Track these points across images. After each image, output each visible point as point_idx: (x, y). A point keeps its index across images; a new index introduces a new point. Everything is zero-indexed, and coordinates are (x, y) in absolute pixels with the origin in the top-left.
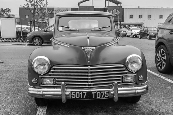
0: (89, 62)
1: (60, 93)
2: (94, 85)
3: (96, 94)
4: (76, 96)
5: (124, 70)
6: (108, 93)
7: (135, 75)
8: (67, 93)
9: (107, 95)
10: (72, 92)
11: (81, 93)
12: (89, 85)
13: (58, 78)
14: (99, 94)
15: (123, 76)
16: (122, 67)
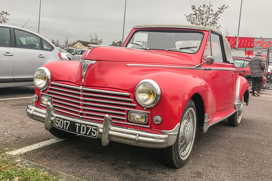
0: (83, 80)
1: (44, 116)
2: (87, 115)
3: (80, 127)
4: (59, 124)
5: (131, 102)
6: (96, 130)
7: (148, 114)
8: (52, 118)
9: (94, 133)
10: (57, 117)
11: (65, 122)
12: (81, 114)
13: (54, 98)
14: (84, 127)
15: (128, 111)
16: (128, 97)
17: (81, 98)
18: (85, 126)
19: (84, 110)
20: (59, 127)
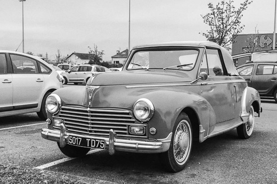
0: (90, 103)
1: (59, 136)
2: (95, 132)
3: (90, 142)
4: (72, 141)
5: (130, 118)
6: (104, 143)
7: (145, 126)
8: (66, 137)
9: (102, 145)
10: (70, 136)
11: (77, 138)
12: (90, 131)
13: (66, 120)
14: (93, 142)
15: (129, 126)
16: (128, 114)
17: (89, 118)
18: (94, 140)
19: (93, 128)
20: (72, 144)
